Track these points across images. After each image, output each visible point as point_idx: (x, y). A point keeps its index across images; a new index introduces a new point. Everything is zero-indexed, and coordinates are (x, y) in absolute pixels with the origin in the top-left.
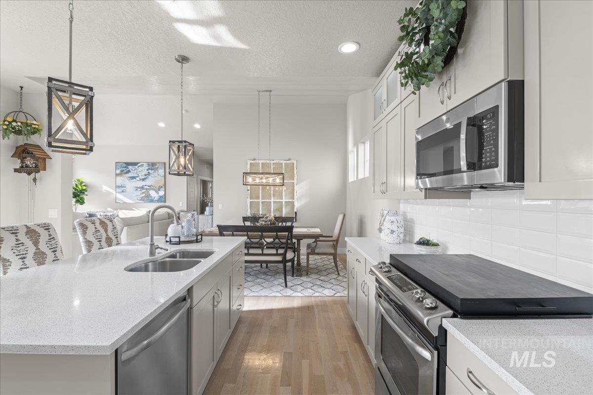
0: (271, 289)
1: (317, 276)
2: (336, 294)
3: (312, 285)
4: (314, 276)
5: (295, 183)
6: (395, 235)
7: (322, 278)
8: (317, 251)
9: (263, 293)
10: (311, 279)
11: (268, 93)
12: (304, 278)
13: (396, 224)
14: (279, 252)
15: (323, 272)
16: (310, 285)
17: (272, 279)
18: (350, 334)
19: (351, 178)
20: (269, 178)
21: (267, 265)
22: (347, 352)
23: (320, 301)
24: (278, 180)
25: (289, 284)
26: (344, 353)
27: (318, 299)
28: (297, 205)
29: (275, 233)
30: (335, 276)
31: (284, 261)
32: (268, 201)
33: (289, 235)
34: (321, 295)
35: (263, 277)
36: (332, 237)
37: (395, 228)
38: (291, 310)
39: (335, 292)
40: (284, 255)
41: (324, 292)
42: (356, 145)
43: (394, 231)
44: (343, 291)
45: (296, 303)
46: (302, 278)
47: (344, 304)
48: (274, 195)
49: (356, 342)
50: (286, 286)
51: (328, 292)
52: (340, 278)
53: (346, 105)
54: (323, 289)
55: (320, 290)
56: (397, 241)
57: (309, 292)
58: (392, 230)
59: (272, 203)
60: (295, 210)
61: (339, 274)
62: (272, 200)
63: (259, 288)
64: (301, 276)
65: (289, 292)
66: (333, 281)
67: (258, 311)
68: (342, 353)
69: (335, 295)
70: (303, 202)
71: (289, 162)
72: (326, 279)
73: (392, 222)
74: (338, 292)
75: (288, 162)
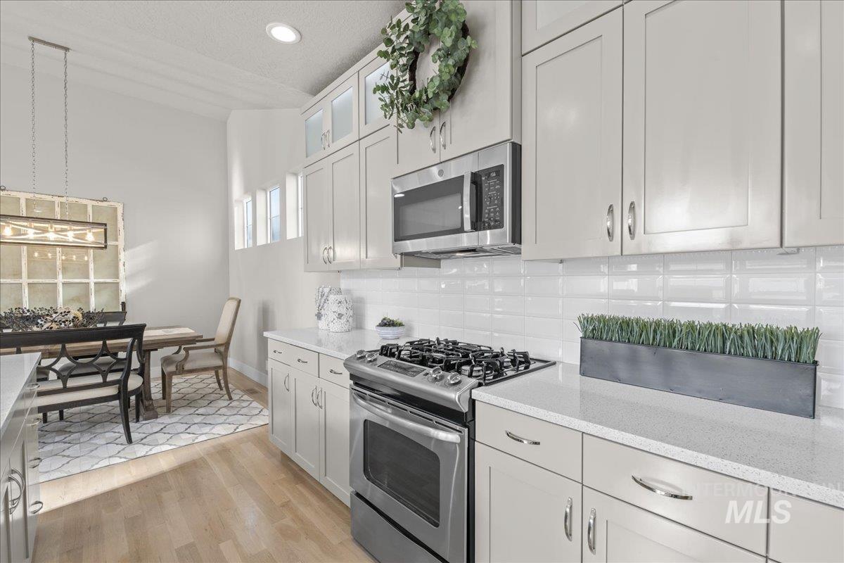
0: (91, 457)
1: (192, 410)
2: (237, 428)
3: (187, 426)
4: (182, 412)
5: (121, 247)
6: (343, 320)
7: (201, 411)
8: (188, 366)
9: (74, 468)
10: (180, 417)
11: (62, 52)
12: (165, 420)
13: (344, 305)
14: (108, 380)
15: (199, 401)
16: (182, 427)
17: (86, 437)
18: (283, 476)
19: (239, 243)
20: (65, 230)
21: (61, 413)
22: (290, 501)
23: (214, 447)
24: (91, 236)
25: (134, 436)
26: (286, 505)
27: (206, 445)
28: (125, 289)
29: (101, 343)
30: (226, 403)
31: (123, 395)
32: (51, 281)
33: (135, 343)
34: (212, 436)
35: (57, 439)
36: (213, 339)
37: (343, 311)
38: (162, 476)
39: (235, 426)
40: (123, 383)
41: (214, 431)
42: (250, 190)
43: (343, 315)
44: (248, 421)
45: (164, 464)
46: (159, 420)
47: (261, 439)
48: (65, 270)
49: (297, 484)
50: (130, 441)
51: (220, 430)
52: (234, 404)
53: (226, 123)
54: (211, 427)
55: (207, 429)
56: (346, 328)
57: (185, 439)
58: (339, 314)
59: (60, 288)
60: (122, 299)
61: (231, 398)
62: (60, 279)
63: (59, 461)
64: (157, 418)
65: (140, 450)
66: (223, 411)
67: (76, 505)
68: (284, 506)
69: (238, 430)
70: (140, 283)
71: (105, 204)
72: (210, 410)
73: (340, 302)
74: (240, 425)
75: (100, 204)
